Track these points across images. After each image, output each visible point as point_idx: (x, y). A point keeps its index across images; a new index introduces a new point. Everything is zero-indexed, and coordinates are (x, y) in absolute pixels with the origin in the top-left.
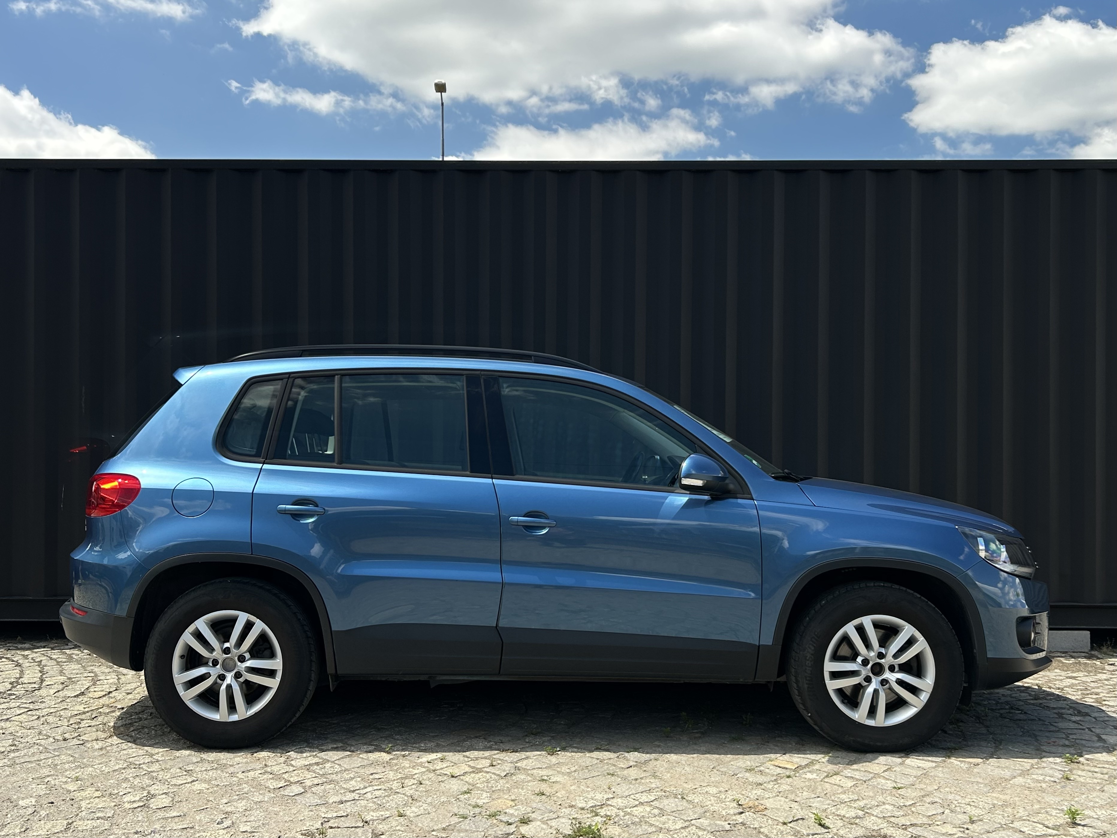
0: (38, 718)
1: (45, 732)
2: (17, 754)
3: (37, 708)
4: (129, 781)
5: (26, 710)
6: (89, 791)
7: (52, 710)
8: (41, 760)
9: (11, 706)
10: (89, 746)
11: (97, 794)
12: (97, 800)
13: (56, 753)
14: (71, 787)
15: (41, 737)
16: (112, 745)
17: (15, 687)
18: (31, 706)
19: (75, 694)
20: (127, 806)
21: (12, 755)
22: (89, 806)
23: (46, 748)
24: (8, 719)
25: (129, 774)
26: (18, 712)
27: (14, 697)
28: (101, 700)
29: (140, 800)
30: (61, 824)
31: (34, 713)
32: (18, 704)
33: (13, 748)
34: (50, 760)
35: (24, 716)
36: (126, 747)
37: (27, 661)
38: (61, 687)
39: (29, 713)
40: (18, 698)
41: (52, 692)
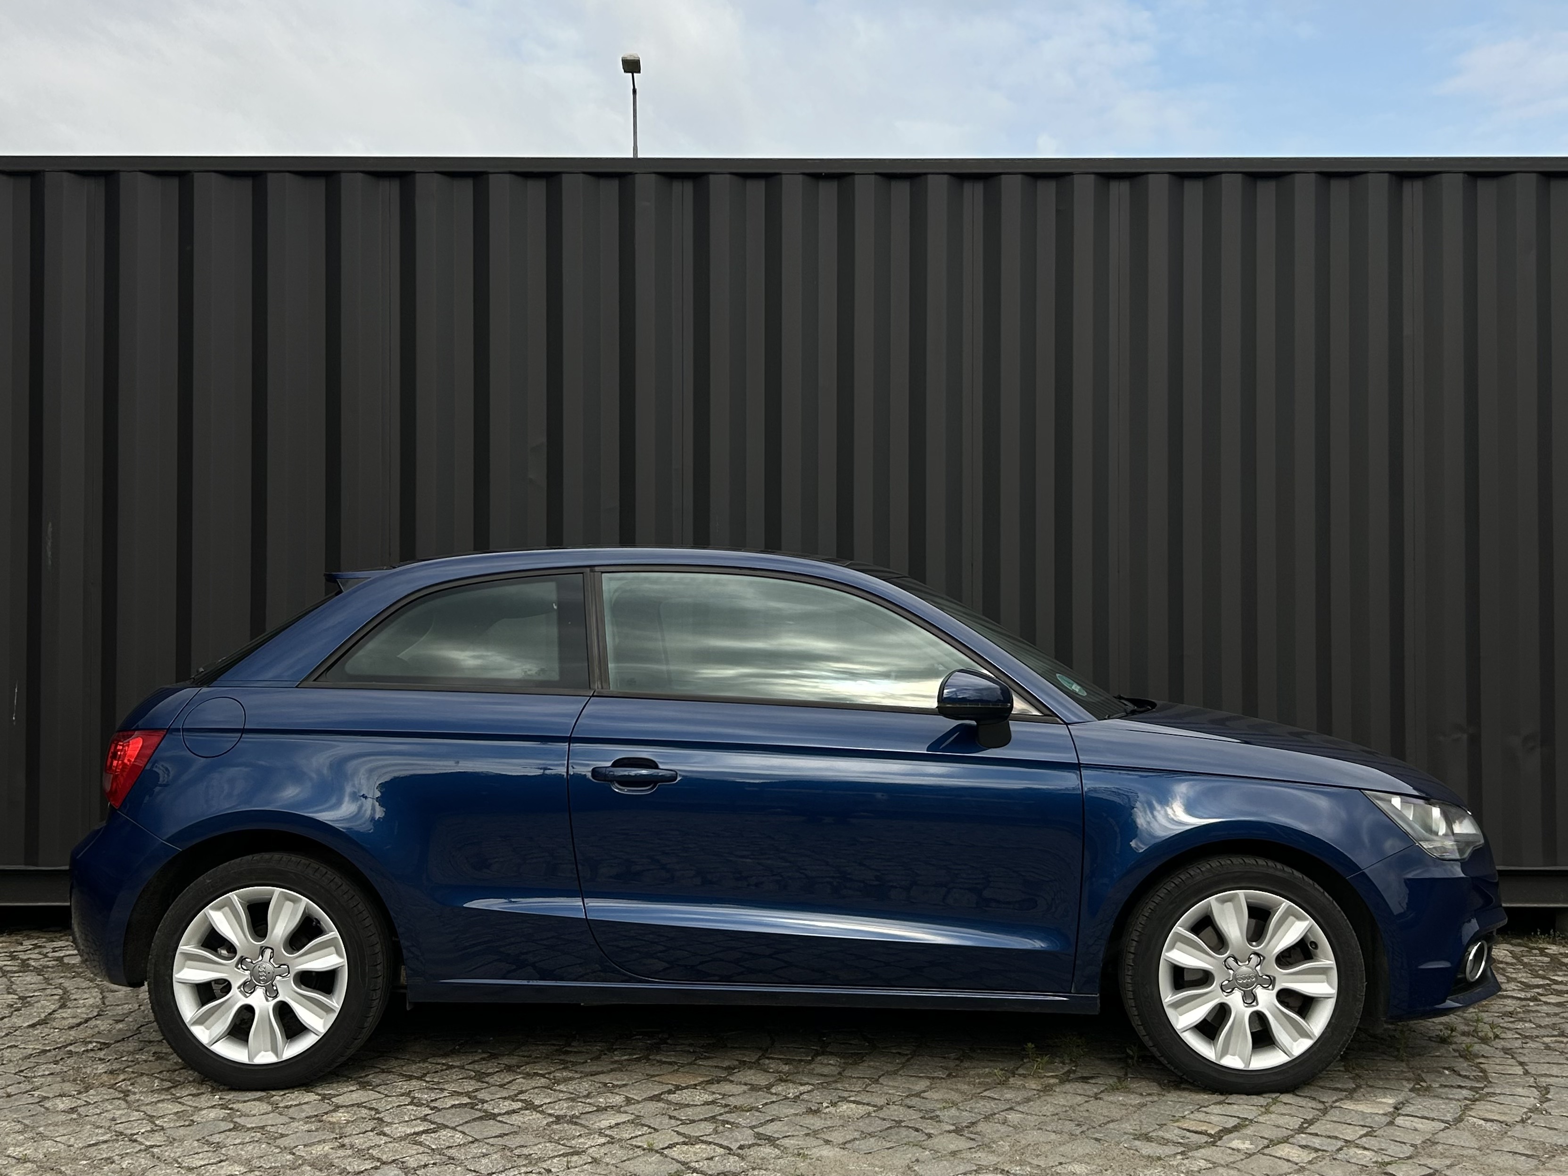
10: (49, 1104)
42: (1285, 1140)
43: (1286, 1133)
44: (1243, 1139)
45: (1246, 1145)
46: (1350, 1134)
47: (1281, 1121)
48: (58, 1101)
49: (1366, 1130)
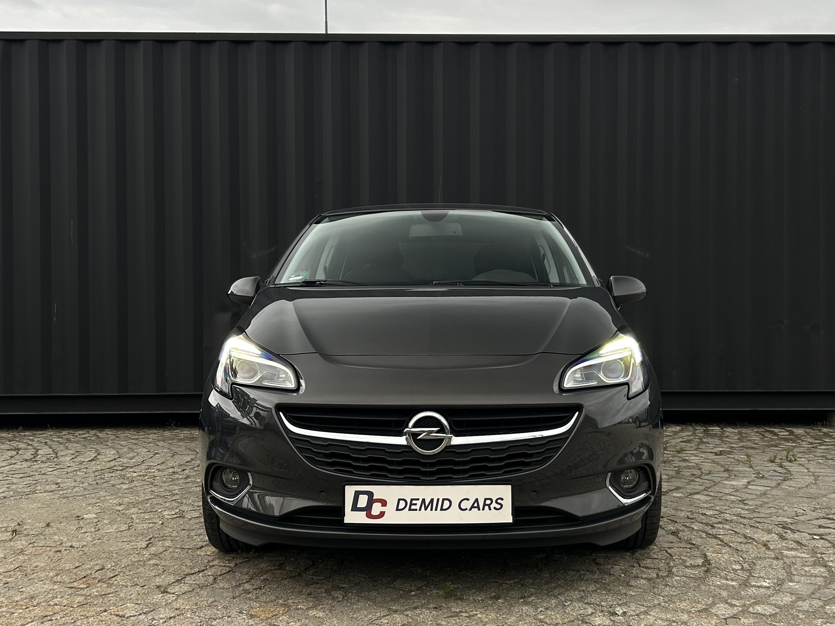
0: (67, 473)
1: (78, 480)
2: (64, 492)
3: (62, 467)
4: (161, 505)
5: (55, 469)
6: (133, 510)
7: (76, 469)
8: (85, 495)
9: (42, 467)
10: (118, 487)
11: (140, 511)
12: (143, 515)
13: (95, 491)
14: (119, 508)
15: (77, 483)
16: (136, 486)
17: (37, 456)
18: (58, 467)
19: (88, 460)
20: (167, 516)
21: (61, 493)
22: (139, 517)
23: (85, 489)
24: (43, 474)
25: (159, 501)
26: (49, 470)
27: (40, 462)
28: (111, 463)
29: (176, 514)
30: (124, 527)
31: (62, 470)
32: (47, 465)
33: (60, 489)
34: (93, 495)
35: (54, 471)
36: (147, 488)
37: (35, 442)
38: (73, 456)
39: (58, 470)
40: (42, 462)
41: (68, 459)
42: (698, 493)
43: (698, 491)
44: (679, 493)
45: (680, 495)
46: (727, 491)
47: (695, 487)
48: (122, 485)
49: (734, 490)
